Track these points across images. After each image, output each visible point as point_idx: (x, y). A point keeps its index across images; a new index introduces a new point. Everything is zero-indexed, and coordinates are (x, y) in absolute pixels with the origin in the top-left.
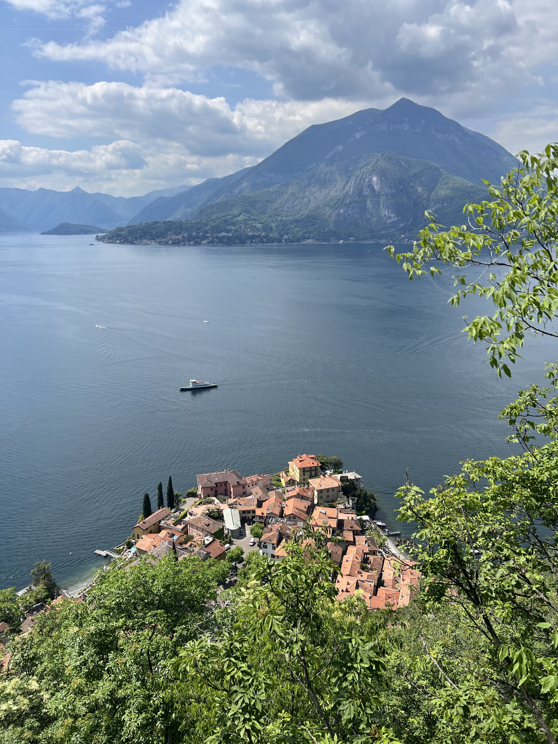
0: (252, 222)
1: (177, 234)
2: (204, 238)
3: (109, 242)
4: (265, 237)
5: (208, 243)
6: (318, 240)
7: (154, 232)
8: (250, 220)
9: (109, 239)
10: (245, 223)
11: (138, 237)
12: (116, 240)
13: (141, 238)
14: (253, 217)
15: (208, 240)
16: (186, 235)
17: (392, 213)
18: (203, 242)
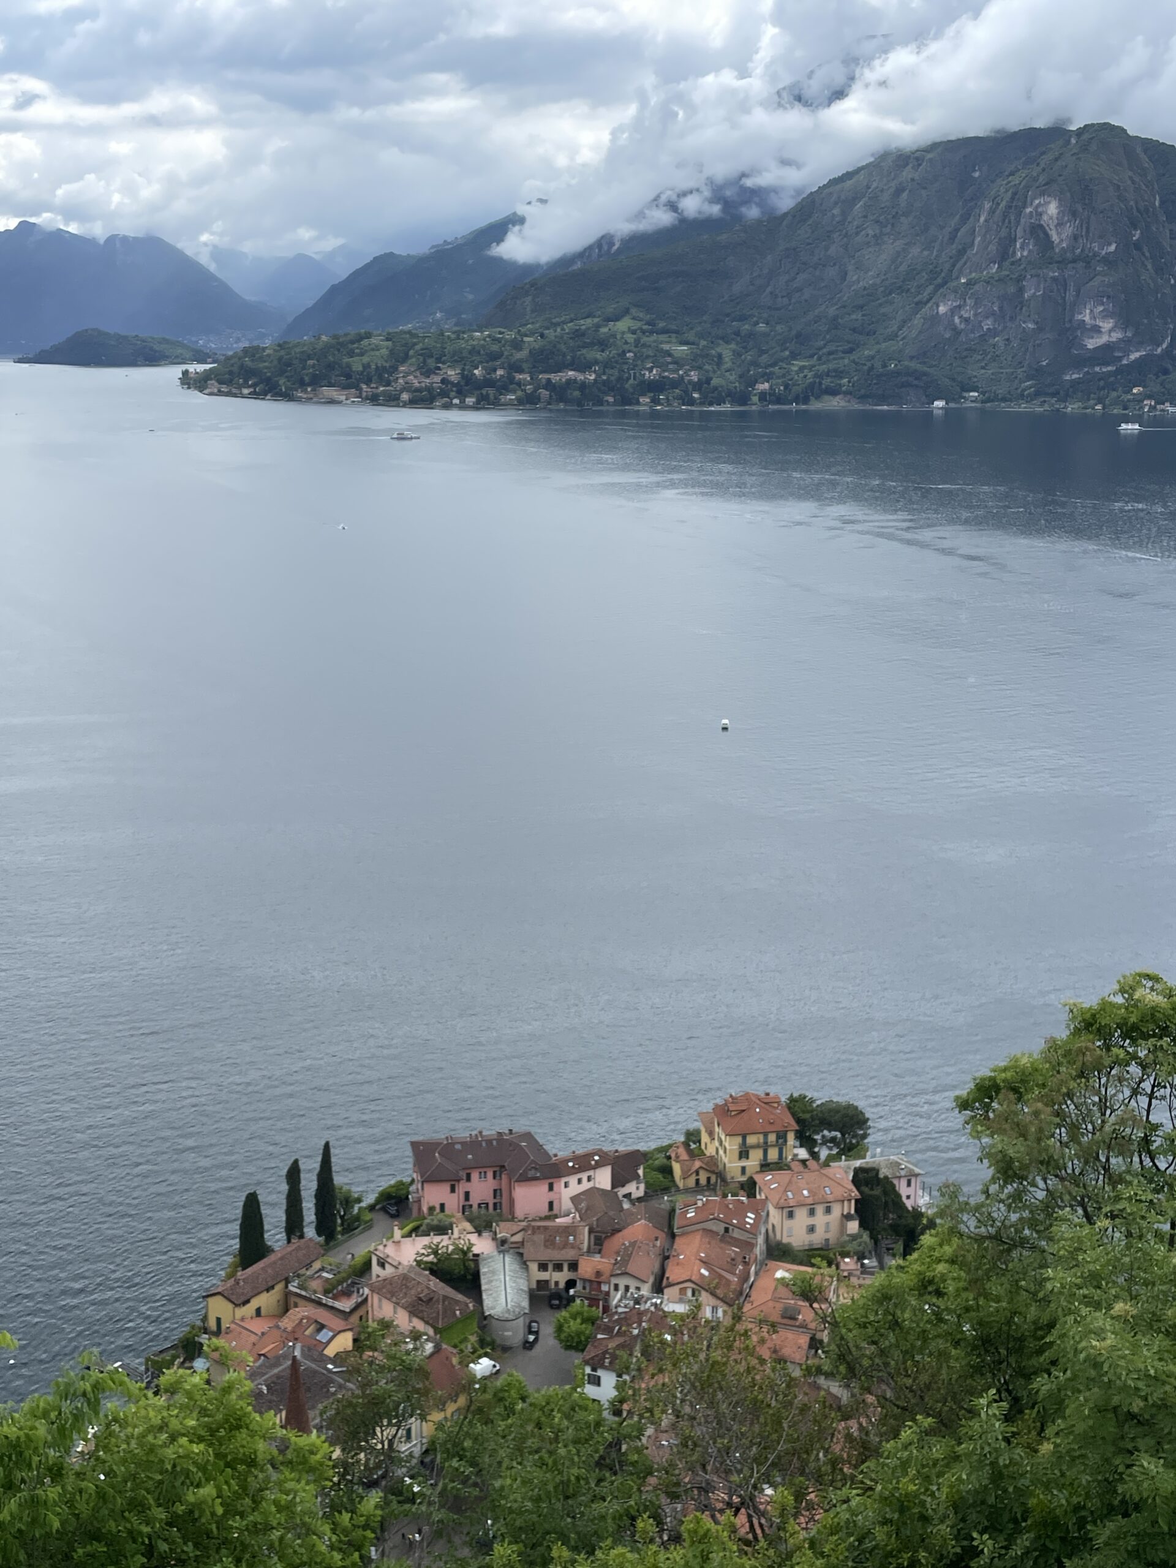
0: (663, 337)
1: (428, 374)
2: (505, 386)
3: (220, 393)
4: (698, 386)
5: (520, 401)
6: (863, 398)
7: (357, 365)
8: (651, 332)
9: (220, 382)
10: (637, 342)
11: (307, 379)
12: (240, 387)
13: (316, 381)
14: (661, 324)
15: (519, 393)
16: (453, 374)
17: (1106, 315)
18: (503, 399)
